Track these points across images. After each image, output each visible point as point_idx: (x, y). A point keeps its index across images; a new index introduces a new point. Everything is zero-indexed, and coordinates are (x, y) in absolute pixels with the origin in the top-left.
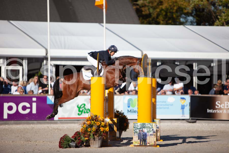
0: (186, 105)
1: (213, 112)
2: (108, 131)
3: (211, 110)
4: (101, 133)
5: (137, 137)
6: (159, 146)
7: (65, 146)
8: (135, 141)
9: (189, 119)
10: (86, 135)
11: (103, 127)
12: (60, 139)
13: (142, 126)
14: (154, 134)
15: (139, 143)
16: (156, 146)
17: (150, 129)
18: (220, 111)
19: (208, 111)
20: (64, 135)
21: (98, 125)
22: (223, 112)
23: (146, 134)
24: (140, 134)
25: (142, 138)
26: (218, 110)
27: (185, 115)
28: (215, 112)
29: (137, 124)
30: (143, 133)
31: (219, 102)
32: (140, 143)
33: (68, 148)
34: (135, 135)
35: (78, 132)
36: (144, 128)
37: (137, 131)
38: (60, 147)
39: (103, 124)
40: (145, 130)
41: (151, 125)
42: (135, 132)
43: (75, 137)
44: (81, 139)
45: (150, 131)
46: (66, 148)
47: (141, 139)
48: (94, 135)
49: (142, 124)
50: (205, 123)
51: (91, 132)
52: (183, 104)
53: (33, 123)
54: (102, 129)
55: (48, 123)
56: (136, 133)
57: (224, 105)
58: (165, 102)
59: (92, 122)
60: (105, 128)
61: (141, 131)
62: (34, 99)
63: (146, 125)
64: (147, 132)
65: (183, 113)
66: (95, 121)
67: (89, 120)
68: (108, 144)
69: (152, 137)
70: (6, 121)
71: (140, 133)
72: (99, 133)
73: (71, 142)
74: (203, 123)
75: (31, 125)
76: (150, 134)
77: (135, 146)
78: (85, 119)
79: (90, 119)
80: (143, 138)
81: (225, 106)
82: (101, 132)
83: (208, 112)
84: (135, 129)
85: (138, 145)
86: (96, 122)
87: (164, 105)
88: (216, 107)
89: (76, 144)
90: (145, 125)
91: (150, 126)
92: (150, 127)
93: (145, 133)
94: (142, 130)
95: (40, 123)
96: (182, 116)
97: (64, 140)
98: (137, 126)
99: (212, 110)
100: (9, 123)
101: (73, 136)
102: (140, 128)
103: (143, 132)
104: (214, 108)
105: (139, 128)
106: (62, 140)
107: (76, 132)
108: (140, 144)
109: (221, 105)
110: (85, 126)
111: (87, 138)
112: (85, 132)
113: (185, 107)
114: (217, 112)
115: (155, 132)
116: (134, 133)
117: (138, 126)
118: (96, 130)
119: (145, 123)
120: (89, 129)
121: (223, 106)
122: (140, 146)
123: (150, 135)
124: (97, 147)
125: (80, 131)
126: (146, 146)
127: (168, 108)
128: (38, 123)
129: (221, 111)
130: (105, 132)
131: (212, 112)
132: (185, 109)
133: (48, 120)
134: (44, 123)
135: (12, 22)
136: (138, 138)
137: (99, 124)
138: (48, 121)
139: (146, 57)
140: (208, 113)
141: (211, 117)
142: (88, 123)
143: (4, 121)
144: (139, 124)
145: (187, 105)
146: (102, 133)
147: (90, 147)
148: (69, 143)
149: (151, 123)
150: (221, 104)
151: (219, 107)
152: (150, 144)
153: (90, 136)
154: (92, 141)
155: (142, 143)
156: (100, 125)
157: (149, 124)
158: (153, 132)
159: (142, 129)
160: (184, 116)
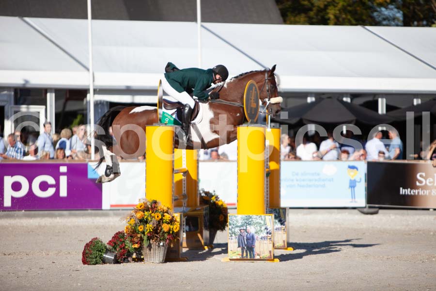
0: (358, 180)
1: (412, 193)
2: (177, 230)
3: (407, 189)
4: (163, 235)
5: (236, 242)
6: (279, 260)
7: (94, 260)
8: (232, 249)
9: (365, 207)
10: (135, 240)
11: (168, 223)
12: (85, 247)
13: (246, 221)
14: (268, 238)
15: (239, 254)
16: (273, 260)
17: (261, 228)
18: (425, 192)
19: (402, 191)
20: (92, 239)
21: (158, 219)
22: (430, 193)
23: (253, 237)
24: (242, 237)
25: (246, 245)
26: (422, 190)
27: (356, 200)
28: (415, 193)
29: (236, 217)
30: (247, 235)
31: (424, 174)
32: (241, 253)
33: (99, 264)
34: (232, 239)
35: (119, 233)
36: (249, 224)
37: (236, 231)
38: (85, 262)
39: (167, 217)
40: (252, 230)
41: (262, 219)
42: (232, 233)
43: (115, 243)
44: (127, 247)
45: (262, 231)
46: (96, 263)
47: (244, 246)
48: (149, 239)
49: (246, 218)
50: (396, 214)
51: (143, 233)
52: (353, 179)
53: (61, 216)
54: (165, 227)
55: (90, 215)
56: (233, 235)
57: (432, 180)
58: (318, 174)
59: (146, 213)
60: (172, 225)
61: (243, 231)
62: (63, 169)
63: (253, 220)
64: (256, 233)
65: (353, 196)
66: (152, 212)
67: (140, 210)
68: (180, 256)
69: (265, 242)
70: (8, 211)
71: (241, 235)
72: (161, 234)
73: (106, 253)
74: (391, 215)
75: (58, 218)
76: (260, 237)
77: (231, 260)
78: (132, 208)
79: (142, 207)
80: (248, 245)
81: (434, 182)
82: (164, 232)
83: (401, 193)
84: (232, 227)
85: (239, 257)
86: (153, 214)
87: (316, 180)
88: (418, 184)
89: (116, 256)
90: (250, 220)
91: (260, 221)
92: (260, 223)
93: (251, 235)
94: (246, 230)
95: (75, 215)
96: (352, 202)
97: (90, 249)
98: (235, 222)
99: (409, 190)
100: (16, 215)
101: (110, 241)
102: (242, 226)
103: (246, 232)
104: (413, 186)
105: (239, 224)
106: (88, 249)
107: (117, 234)
108: (241, 256)
109: (426, 180)
110: (132, 222)
111: (137, 245)
112: (133, 232)
113: (357, 184)
114: (418, 193)
115: (270, 234)
116: (230, 235)
117: (237, 221)
118: (153, 229)
119: (251, 216)
120: (139, 228)
121: (430, 183)
122: (242, 259)
123: (261, 239)
124: (158, 262)
125: (125, 232)
126: (253, 259)
127: (324, 186)
128: (71, 215)
129: (427, 192)
130: (171, 232)
131: (409, 193)
132: (356, 189)
133: (91, 210)
134: (83, 215)
135: (27, 19)
136: (237, 244)
137: (160, 217)
138: (89, 211)
139: (254, 88)
140: (402, 195)
141: (407, 203)
142: (139, 215)
143: (5, 211)
144: (239, 217)
145: (361, 179)
146: (166, 235)
147: (143, 262)
148: (101, 255)
149: (263, 216)
150: (426, 178)
151: (424, 184)
152: (261, 256)
153: (143, 240)
154: (145, 251)
155: (245, 253)
156: (160, 219)
157: (259, 217)
158: (267, 233)
159: (245, 228)
160: (355, 202)
